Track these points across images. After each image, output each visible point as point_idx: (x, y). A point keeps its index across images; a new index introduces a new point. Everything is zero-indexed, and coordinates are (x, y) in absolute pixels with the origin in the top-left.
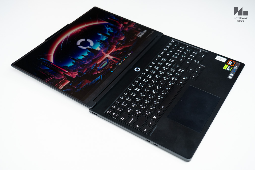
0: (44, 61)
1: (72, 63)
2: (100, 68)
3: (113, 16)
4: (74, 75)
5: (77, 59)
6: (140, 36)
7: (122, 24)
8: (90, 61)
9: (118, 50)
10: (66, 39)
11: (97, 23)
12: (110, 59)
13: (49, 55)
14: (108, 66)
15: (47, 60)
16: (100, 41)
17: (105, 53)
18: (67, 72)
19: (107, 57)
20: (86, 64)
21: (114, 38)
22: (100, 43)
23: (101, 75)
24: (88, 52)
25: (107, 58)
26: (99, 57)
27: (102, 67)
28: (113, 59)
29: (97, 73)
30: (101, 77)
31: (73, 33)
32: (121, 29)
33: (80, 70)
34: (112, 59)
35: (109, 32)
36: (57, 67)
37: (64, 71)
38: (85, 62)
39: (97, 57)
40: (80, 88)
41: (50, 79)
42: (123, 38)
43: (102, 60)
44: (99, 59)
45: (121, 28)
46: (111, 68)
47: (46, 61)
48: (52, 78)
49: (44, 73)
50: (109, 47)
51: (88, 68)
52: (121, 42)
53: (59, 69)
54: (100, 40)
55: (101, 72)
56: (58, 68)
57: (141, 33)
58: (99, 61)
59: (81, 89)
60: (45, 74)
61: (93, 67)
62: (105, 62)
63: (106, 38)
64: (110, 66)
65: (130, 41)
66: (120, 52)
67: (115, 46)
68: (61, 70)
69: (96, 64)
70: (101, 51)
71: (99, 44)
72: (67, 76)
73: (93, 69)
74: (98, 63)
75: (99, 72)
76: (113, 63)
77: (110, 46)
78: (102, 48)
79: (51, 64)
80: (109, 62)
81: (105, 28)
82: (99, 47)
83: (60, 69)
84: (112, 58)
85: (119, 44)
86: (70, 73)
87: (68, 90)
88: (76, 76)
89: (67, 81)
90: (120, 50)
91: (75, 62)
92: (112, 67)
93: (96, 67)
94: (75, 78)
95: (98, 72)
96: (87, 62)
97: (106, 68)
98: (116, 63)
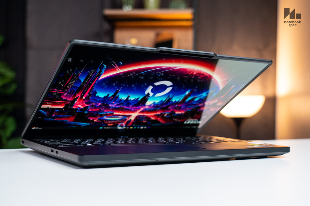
0: (98, 71)
4: (79, 106)
6: (186, 122)
15: (103, 72)
18: (84, 98)
37: (84, 95)
41: (59, 91)
48: (62, 92)
49: (70, 82)
53: (87, 90)
72: (73, 101)
87: (44, 113)
89: (62, 106)
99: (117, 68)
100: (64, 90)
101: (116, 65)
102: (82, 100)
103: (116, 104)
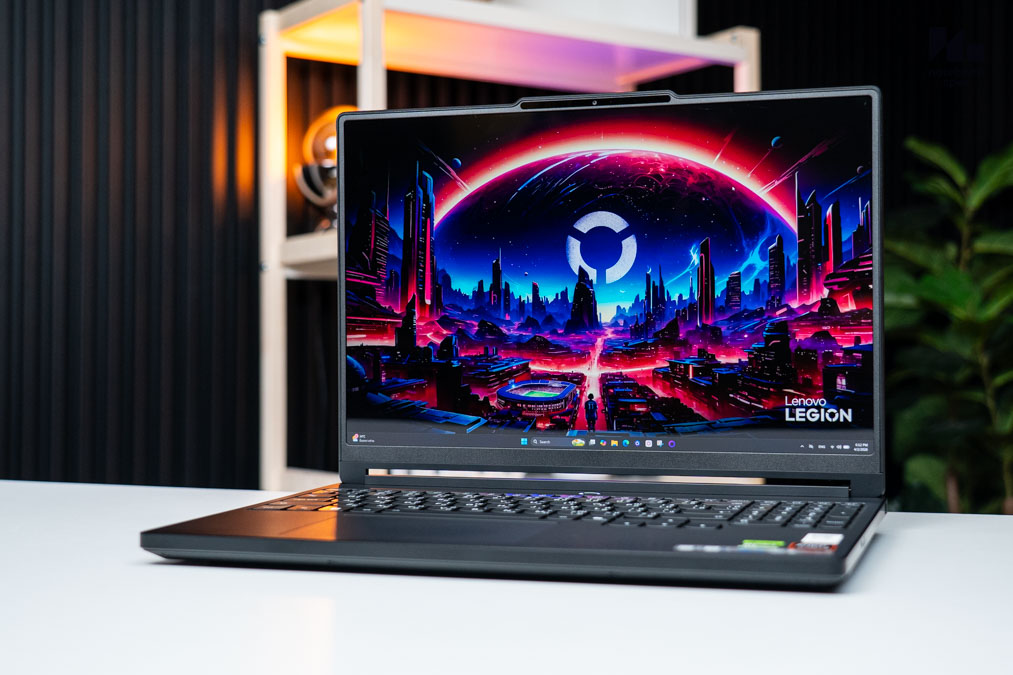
0: (421, 196)
1: (476, 285)
2: (513, 392)
3: (861, 216)
4: (428, 335)
5: (507, 285)
6: (792, 415)
7: (826, 292)
8: (528, 335)
9: (651, 387)
10: (582, 160)
11: (761, 191)
12: (582, 393)
13: (461, 182)
14: (540, 412)
15: (432, 197)
16: (655, 288)
17: (601, 354)
18: (428, 302)
19: (586, 374)
20: (505, 331)
21: (709, 322)
22: (643, 297)
23: (485, 418)
24: (564, 294)
25: (580, 379)
26: (568, 349)
27: (525, 394)
28: (587, 403)
29: (487, 400)
30: (478, 421)
31: (634, 155)
32: (791, 311)
33: (462, 335)
34: (584, 400)
35: (734, 283)
36: (424, 255)
37: (424, 290)
38: (509, 323)
39: (561, 342)
40: (389, 395)
41: (366, 279)
42: (734, 360)
43: (559, 368)
44: (554, 356)
45: (795, 305)
46: (540, 425)
47: (426, 198)
48: (373, 280)
49: (376, 241)
50: (645, 345)
51: (490, 353)
52: (708, 366)
53: (424, 269)
54: (661, 283)
55: (498, 410)
56: (424, 264)
57: (818, 408)
58: (548, 364)
59: (389, 399)
60: (372, 247)
61: (507, 365)
62: (556, 384)
63: (692, 294)
64: (548, 416)
65: (731, 395)
66: (641, 405)
67: (662, 364)
68: (424, 279)
69: (525, 367)
70: (600, 335)
71: (637, 297)
72: (408, 317)
73: (494, 370)
74: (534, 367)
75: (493, 403)
76: (567, 419)
77: (651, 345)
78: (621, 322)
79: (425, 227)
80: (566, 399)
81: (752, 247)
82: (618, 307)
83: (423, 273)
84: (591, 396)
85: (687, 366)
86: (427, 315)
87: (360, 367)
88: (432, 344)
89: (390, 338)
90: (654, 394)
91: (486, 288)
92: (547, 425)
93: (510, 374)
94: (418, 347)
95: (493, 397)
96: (516, 327)
97: (530, 409)
98: (573, 429)
99: (456, 179)
100: (375, 274)
101: (451, 170)
102: (427, 309)
103: (517, 323)
